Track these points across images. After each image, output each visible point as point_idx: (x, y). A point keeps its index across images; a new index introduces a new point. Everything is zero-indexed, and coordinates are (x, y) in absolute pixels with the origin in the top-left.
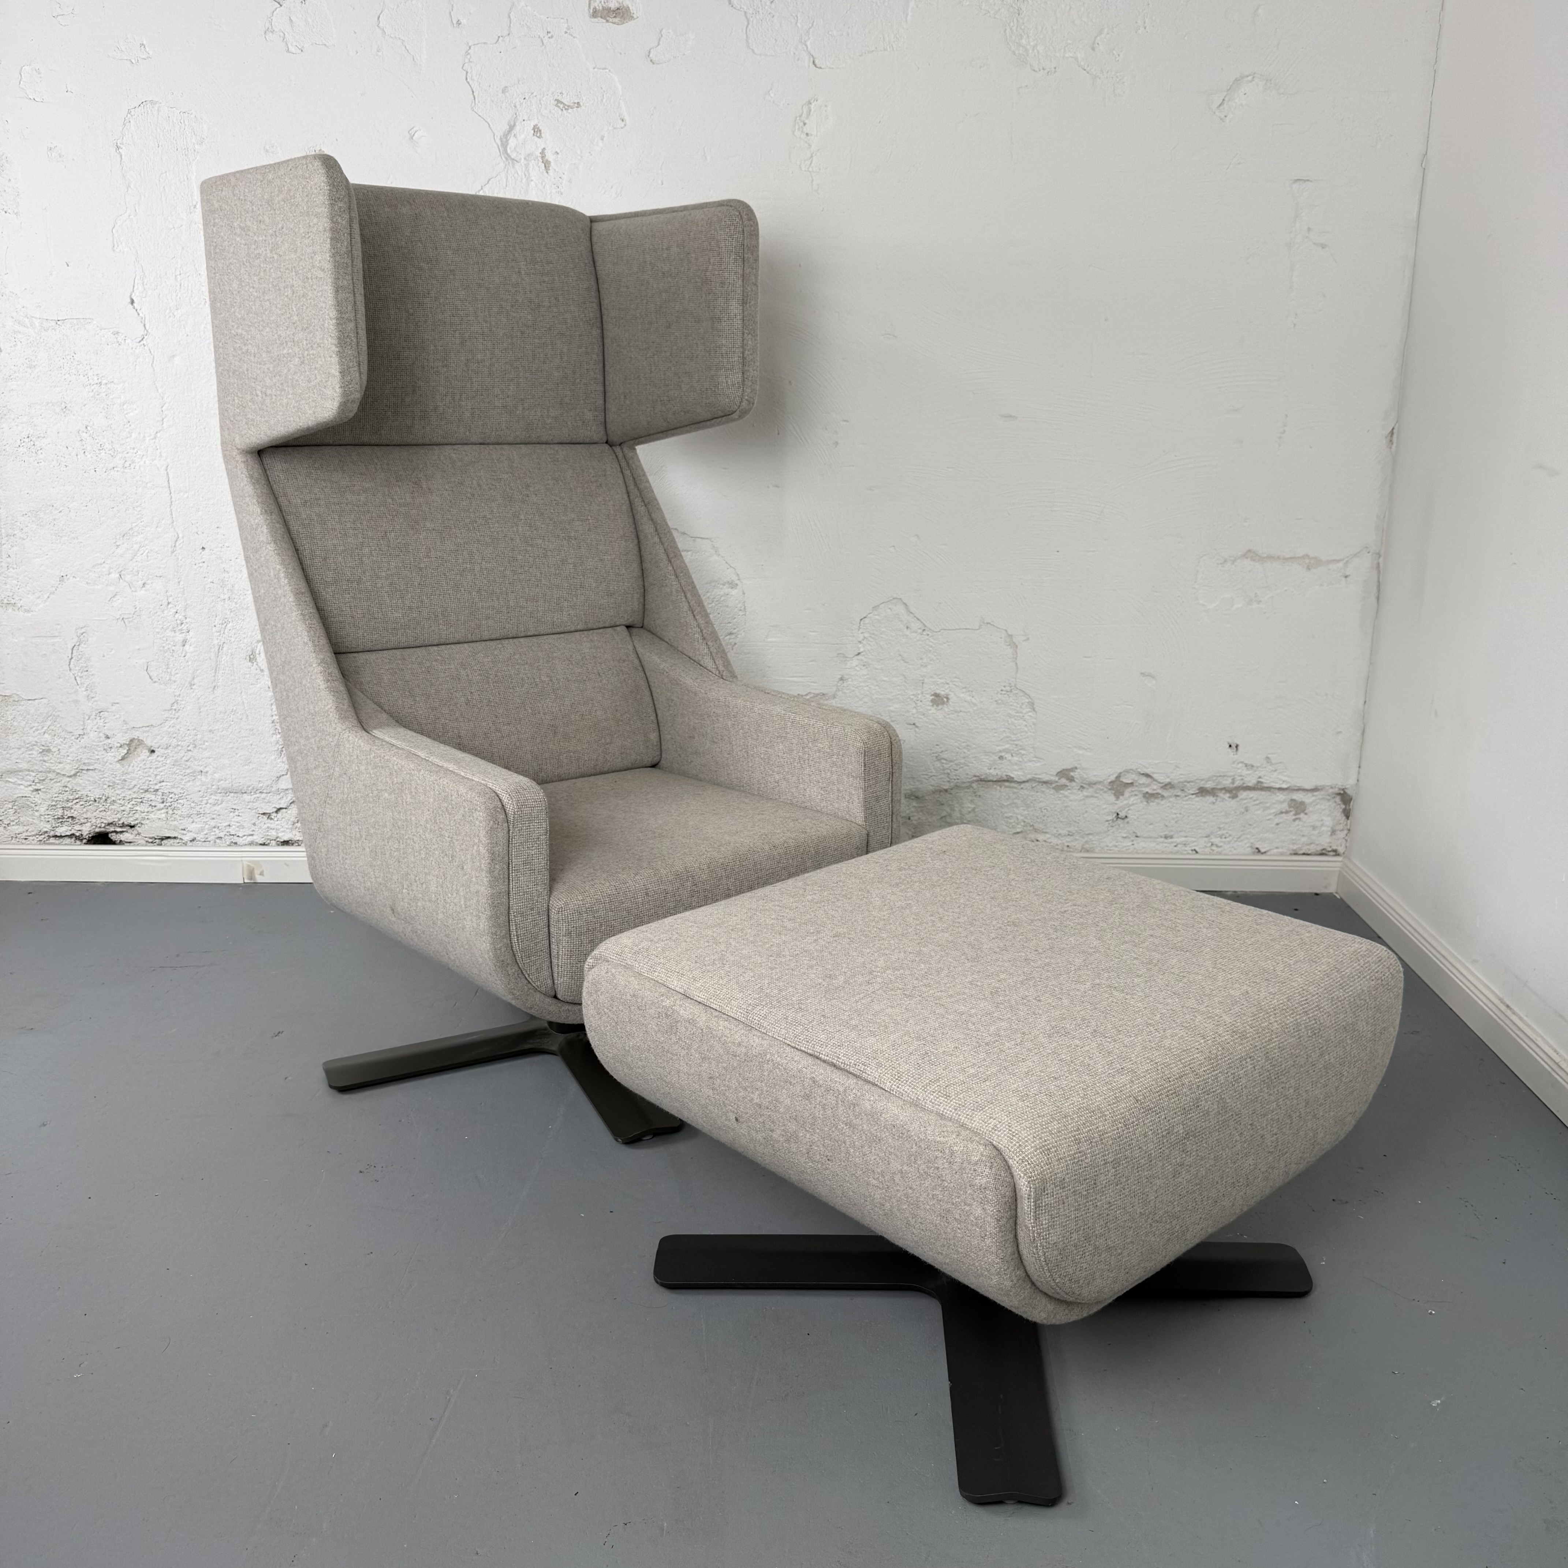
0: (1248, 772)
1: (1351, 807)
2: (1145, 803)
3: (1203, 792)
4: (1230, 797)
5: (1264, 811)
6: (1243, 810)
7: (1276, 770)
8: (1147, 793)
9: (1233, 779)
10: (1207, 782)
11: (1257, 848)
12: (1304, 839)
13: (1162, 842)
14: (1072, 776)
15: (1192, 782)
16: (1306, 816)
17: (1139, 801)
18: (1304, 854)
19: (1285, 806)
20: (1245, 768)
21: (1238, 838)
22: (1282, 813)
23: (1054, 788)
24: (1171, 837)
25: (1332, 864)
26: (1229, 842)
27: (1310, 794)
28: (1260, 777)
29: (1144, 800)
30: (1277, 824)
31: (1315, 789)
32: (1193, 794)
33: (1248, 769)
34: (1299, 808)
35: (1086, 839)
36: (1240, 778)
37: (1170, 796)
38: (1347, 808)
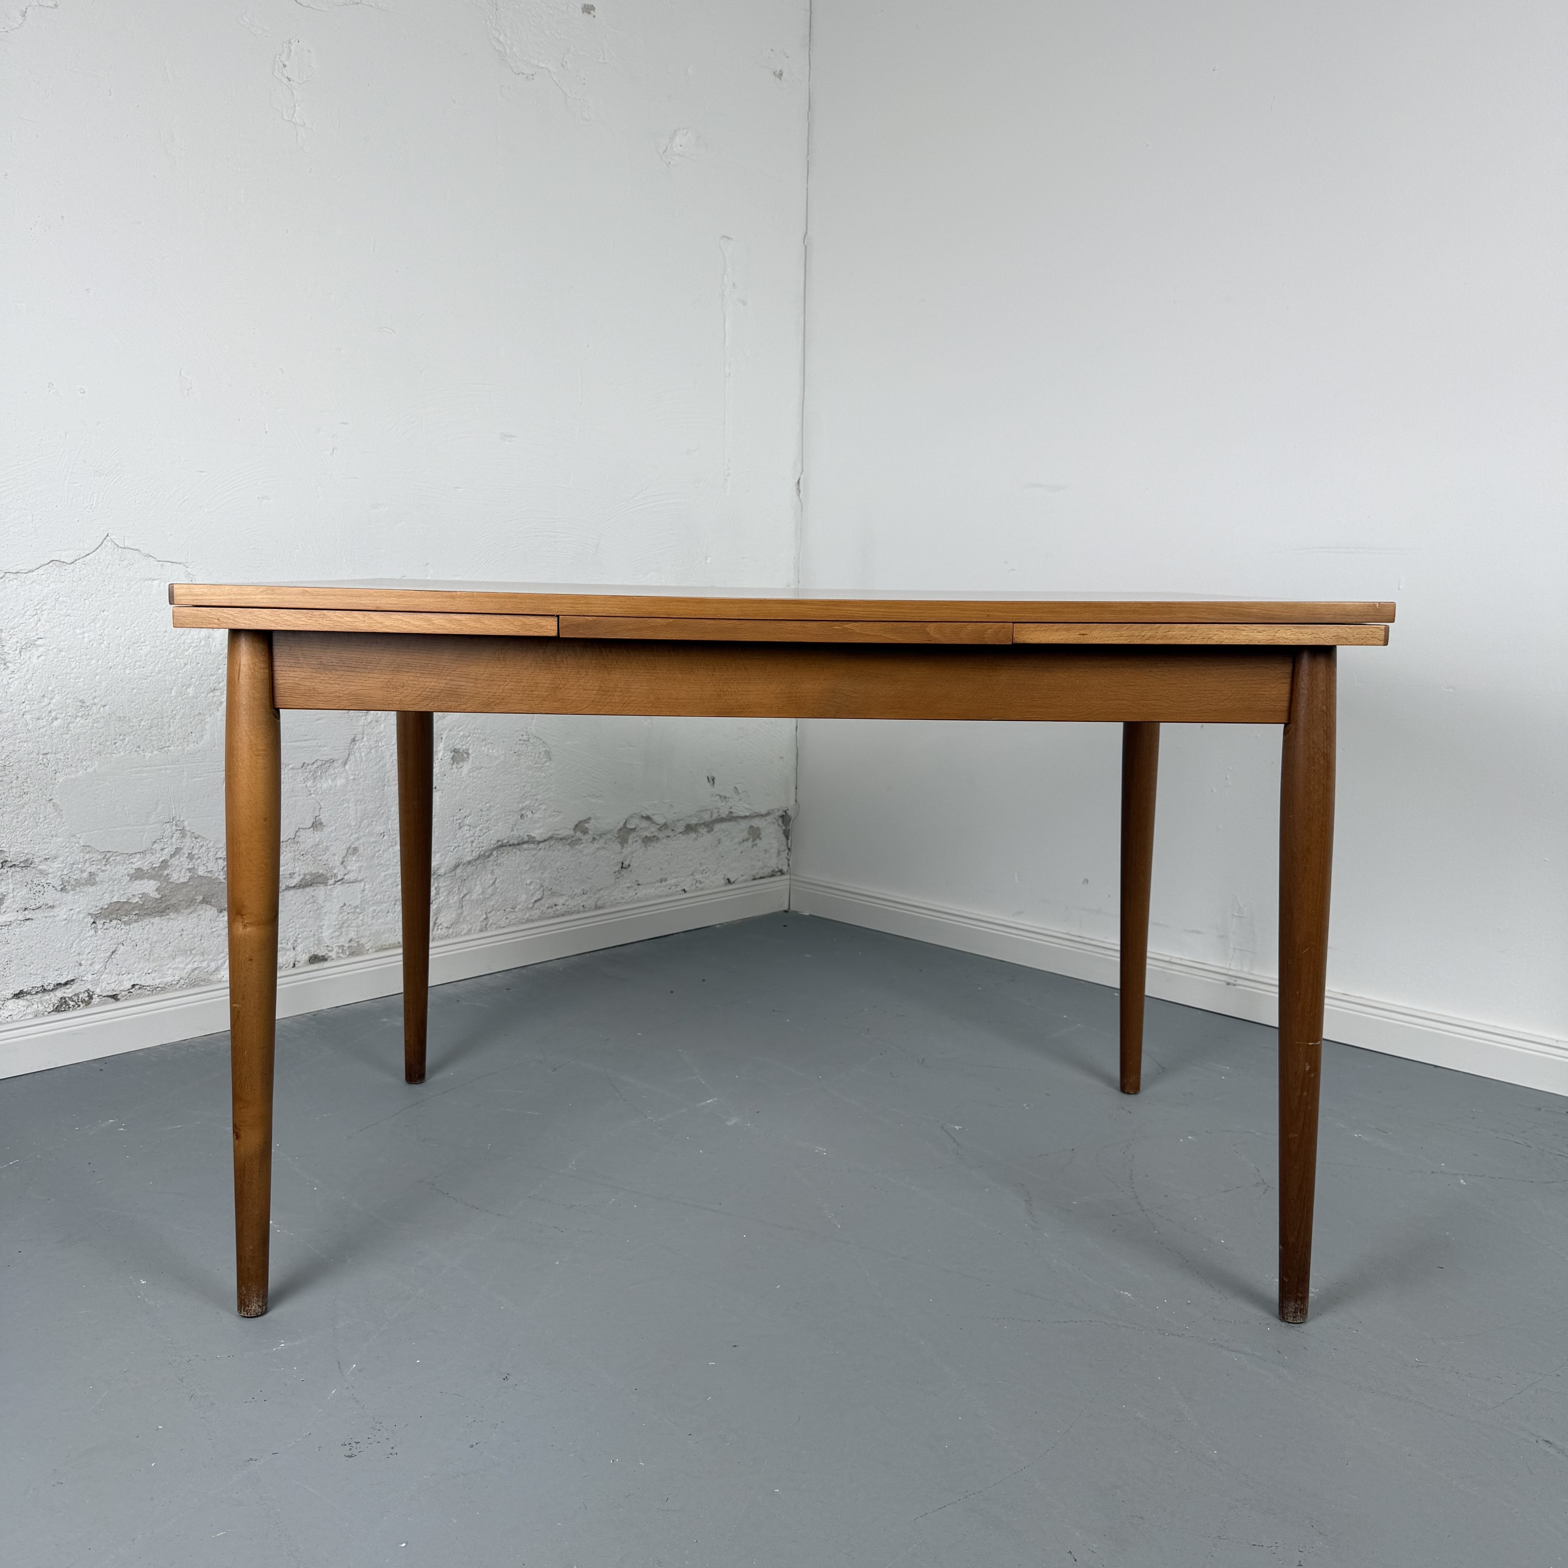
0: (723, 804)
1: (790, 827)
2: (644, 848)
3: (690, 829)
4: (707, 832)
5: (731, 841)
6: (716, 843)
7: (741, 799)
8: (646, 836)
9: (711, 813)
10: (692, 818)
11: (728, 879)
12: (760, 864)
13: (660, 887)
14: (587, 829)
15: (682, 820)
16: (760, 841)
17: (639, 846)
18: (761, 878)
19: (746, 834)
20: (720, 800)
21: (715, 871)
22: (744, 841)
23: (569, 844)
24: (666, 880)
25: (781, 884)
26: (709, 876)
27: (763, 820)
28: (731, 808)
29: (643, 845)
30: (742, 852)
31: (768, 814)
32: (680, 833)
33: (722, 801)
34: (755, 834)
35: (598, 895)
36: (716, 811)
37: (663, 838)
38: (788, 828)
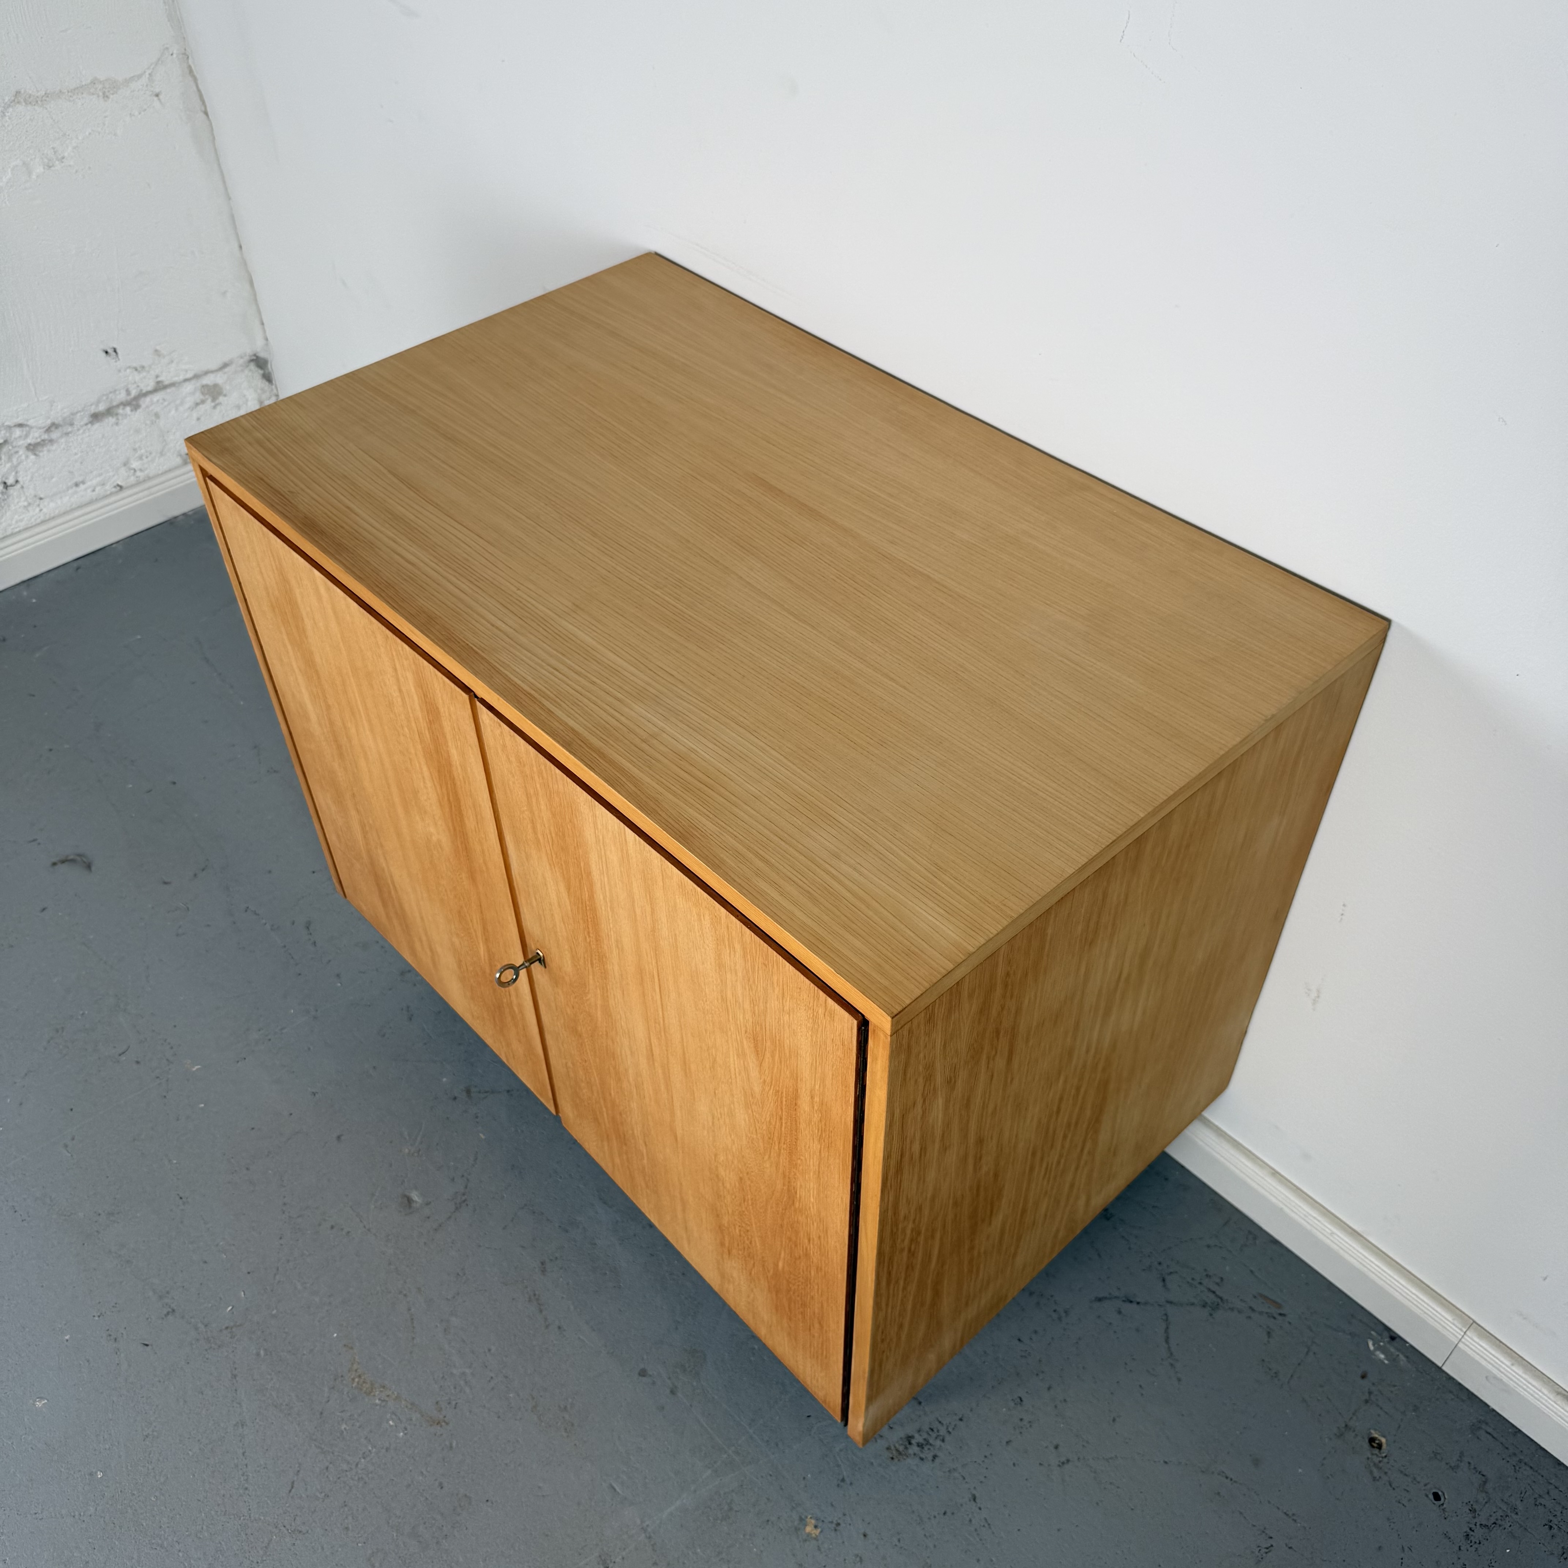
0: (141, 376)
1: (270, 369)
2: (32, 457)
3: (96, 417)
4: (131, 411)
5: (177, 409)
6: (153, 418)
7: (172, 362)
8: (30, 444)
9: (127, 390)
10: (97, 405)
13: (76, 492)
15: (79, 411)
16: (226, 398)
17: (23, 457)
19: (198, 396)
20: (136, 373)
21: (162, 452)
22: (197, 404)
24: (83, 482)
27: (220, 373)
28: (157, 377)
29: (30, 454)
30: (198, 419)
31: (225, 365)
32: (86, 424)
33: (139, 372)
34: (215, 392)
36: (135, 385)
37: (60, 437)
38: (267, 371)
